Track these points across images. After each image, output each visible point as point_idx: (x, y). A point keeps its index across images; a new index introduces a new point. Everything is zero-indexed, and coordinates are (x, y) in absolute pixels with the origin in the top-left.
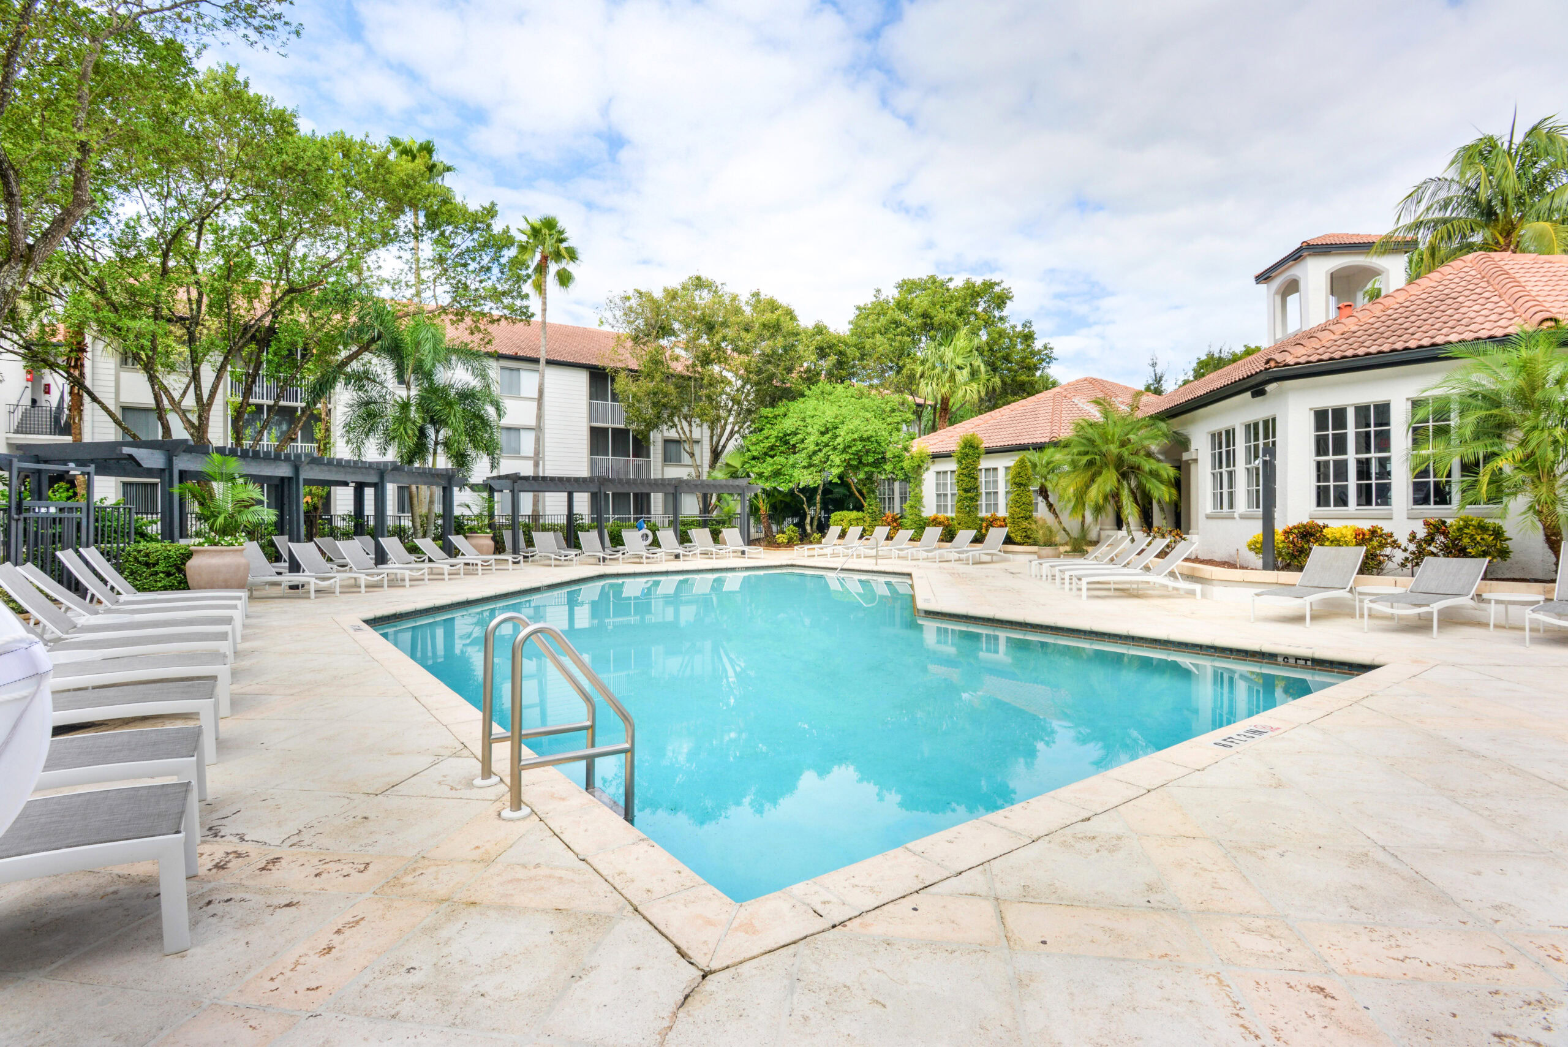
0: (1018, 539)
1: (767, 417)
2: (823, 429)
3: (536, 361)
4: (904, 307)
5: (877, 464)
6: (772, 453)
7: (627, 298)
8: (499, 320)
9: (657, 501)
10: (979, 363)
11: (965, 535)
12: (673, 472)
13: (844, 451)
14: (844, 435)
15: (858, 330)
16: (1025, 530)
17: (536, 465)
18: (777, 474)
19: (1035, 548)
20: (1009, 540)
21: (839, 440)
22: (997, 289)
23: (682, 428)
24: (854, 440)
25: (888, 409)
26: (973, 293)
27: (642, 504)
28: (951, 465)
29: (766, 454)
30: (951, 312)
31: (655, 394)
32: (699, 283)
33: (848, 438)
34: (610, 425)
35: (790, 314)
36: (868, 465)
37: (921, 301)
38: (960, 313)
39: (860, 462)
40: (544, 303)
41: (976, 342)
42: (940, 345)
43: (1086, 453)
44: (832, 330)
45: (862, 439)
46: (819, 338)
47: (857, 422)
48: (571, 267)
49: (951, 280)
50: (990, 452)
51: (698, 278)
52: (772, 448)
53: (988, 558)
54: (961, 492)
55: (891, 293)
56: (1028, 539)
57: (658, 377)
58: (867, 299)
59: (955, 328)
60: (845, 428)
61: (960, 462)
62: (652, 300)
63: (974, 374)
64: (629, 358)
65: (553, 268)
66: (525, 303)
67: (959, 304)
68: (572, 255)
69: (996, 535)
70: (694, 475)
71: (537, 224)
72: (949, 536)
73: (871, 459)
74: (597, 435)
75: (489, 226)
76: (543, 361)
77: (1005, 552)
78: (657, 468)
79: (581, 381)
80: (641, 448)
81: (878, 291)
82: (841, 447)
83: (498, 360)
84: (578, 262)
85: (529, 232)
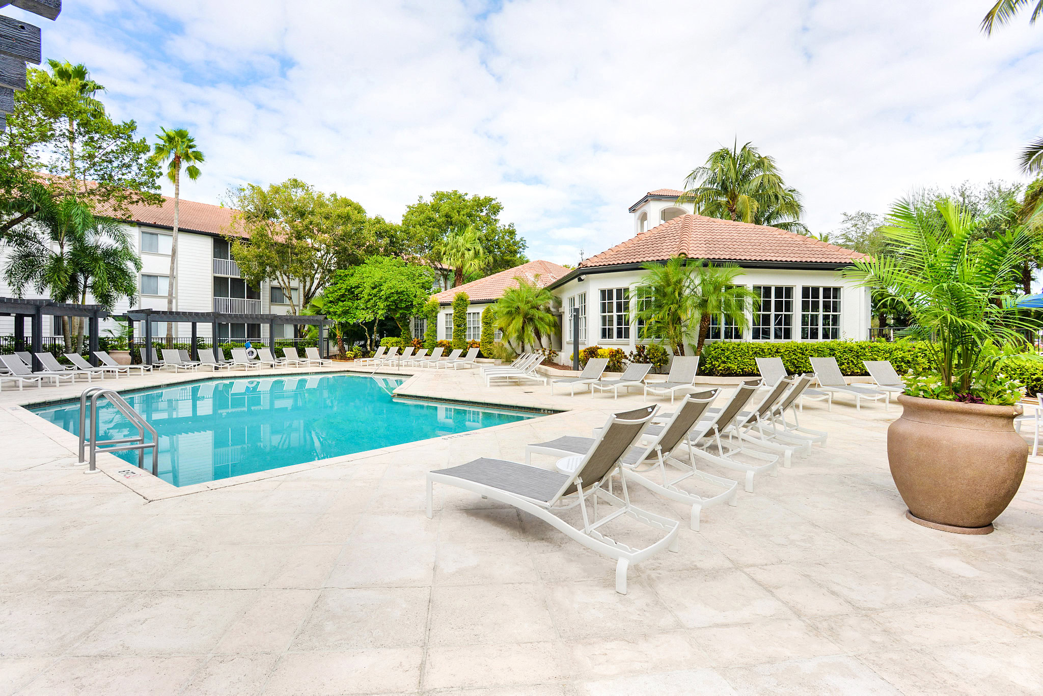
0: (485, 355)
1: (340, 276)
2: (373, 286)
3: (171, 229)
4: (435, 209)
5: (407, 308)
6: (343, 299)
7: (242, 190)
9: (265, 329)
10: (479, 247)
11: (457, 352)
12: (280, 310)
13: (386, 300)
14: (385, 290)
15: (406, 221)
16: (489, 349)
17: (170, 302)
18: (345, 313)
19: (493, 360)
20: (480, 355)
21: (383, 293)
22: (493, 202)
23: (283, 280)
24: (393, 293)
25: (417, 274)
26: (479, 204)
27: (254, 330)
28: (451, 310)
29: (339, 299)
30: (464, 215)
31: (261, 257)
32: (296, 184)
33: (388, 292)
34: (229, 276)
35: (360, 210)
36: (401, 308)
37: (445, 207)
38: (470, 215)
39: (397, 307)
40: (177, 189)
41: (478, 234)
42: (457, 234)
43: (508, 307)
44: (387, 221)
45: (397, 293)
46: (378, 226)
47: (394, 282)
48: (198, 164)
49: (466, 194)
50: (473, 303)
51: (295, 181)
52: (343, 296)
53: (469, 366)
54: (456, 327)
55: (429, 200)
56: (490, 355)
57: (263, 245)
58: (414, 202)
59: (466, 225)
60: (386, 285)
61: (455, 309)
62: (261, 193)
63: (477, 254)
64: (243, 230)
65: (184, 165)
66: (158, 192)
67: (469, 210)
68: (198, 157)
69: (473, 352)
70: (291, 312)
71: (172, 134)
72: (448, 352)
73: (403, 305)
74: (220, 284)
75: (130, 137)
76: (176, 229)
77: (477, 362)
78: (265, 306)
79: (209, 243)
80: (254, 293)
81: (421, 197)
82: (384, 297)
83: (140, 227)
84: (204, 162)
85: (165, 138)
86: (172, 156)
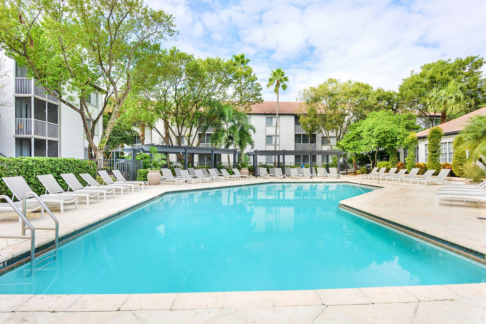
0: (457, 174)
1: (353, 126)
2: (368, 129)
3: (275, 114)
4: (423, 76)
5: (393, 141)
6: (354, 140)
7: (306, 90)
8: (255, 103)
9: (319, 158)
10: (461, 95)
11: (430, 172)
12: (325, 148)
13: (377, 137)
14: (376, 132)
15: (402, 88)
16: (460, 170)
17: (275, 147)
18: (355, 147)
19: (464, 179)
20: (452, 174)
21: (374, 133)
22: (475, 60)
23: (326, 133)
24: (381, 133)
25: (402, 119)
26: (461, 64)
27: (314, 158)
28: (427, 142)
29: (351, 140)
30: (446, 74)
31: (312, 121)
32: (331, 81)
33: (378, 132)
34: (302, 133)
35: (367, 87)
36: (388, 142)
37: (430, 73)
38: (451, 74)
39: (385, 142)
40: (278, 96)
41: (460, 85)
42: (440, 89)
44: (386, 90)
45: (385, 132)
46: (379, 94)
47: (382, 126)
48: (286, 83)
49: (450, 60)
50: (447, 135)
51: (331, 79)
52: (354, 138)
53: (441, 183)
54: (430, 153)
55: (418, 71)
56: (461, 175)
57: (312, 115)
59: (448, 81)
60: (376, 128)
61: (430, 140)
62: (315, 90)
63: (458, 100)
64: (305, 110)
65: (281, 85)
67: (451, 70)
68: (286, 79)
69: (445, 172)
70: (330, 149)
71: (275, 72)
72: (423, 171)
73: (389, 140)
74: (297, 136)
76: (277, 114)
77: (449, 180)
78: (319, 146)
79: (292, 118)
80: (313, 141)
81: (412, 71)
82: (375, 136)
83: (266, 115)
84: (288, 81)
85: (273, 74)
86: (276, 82)
